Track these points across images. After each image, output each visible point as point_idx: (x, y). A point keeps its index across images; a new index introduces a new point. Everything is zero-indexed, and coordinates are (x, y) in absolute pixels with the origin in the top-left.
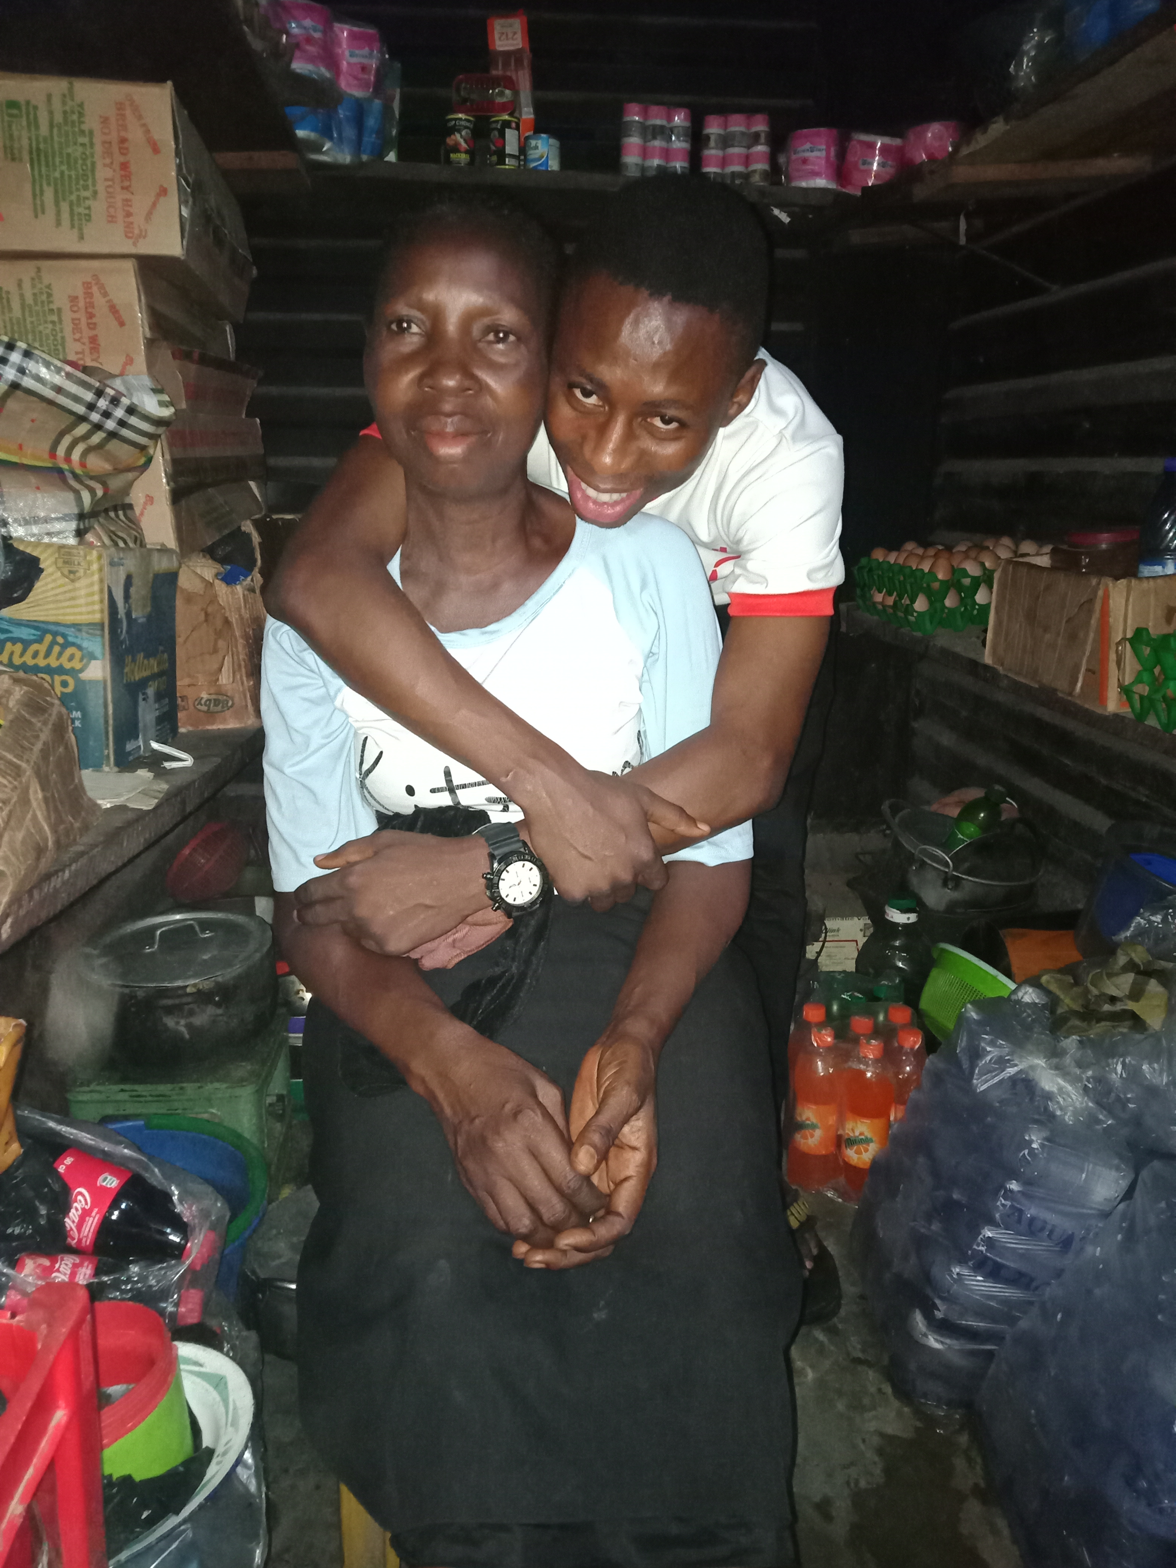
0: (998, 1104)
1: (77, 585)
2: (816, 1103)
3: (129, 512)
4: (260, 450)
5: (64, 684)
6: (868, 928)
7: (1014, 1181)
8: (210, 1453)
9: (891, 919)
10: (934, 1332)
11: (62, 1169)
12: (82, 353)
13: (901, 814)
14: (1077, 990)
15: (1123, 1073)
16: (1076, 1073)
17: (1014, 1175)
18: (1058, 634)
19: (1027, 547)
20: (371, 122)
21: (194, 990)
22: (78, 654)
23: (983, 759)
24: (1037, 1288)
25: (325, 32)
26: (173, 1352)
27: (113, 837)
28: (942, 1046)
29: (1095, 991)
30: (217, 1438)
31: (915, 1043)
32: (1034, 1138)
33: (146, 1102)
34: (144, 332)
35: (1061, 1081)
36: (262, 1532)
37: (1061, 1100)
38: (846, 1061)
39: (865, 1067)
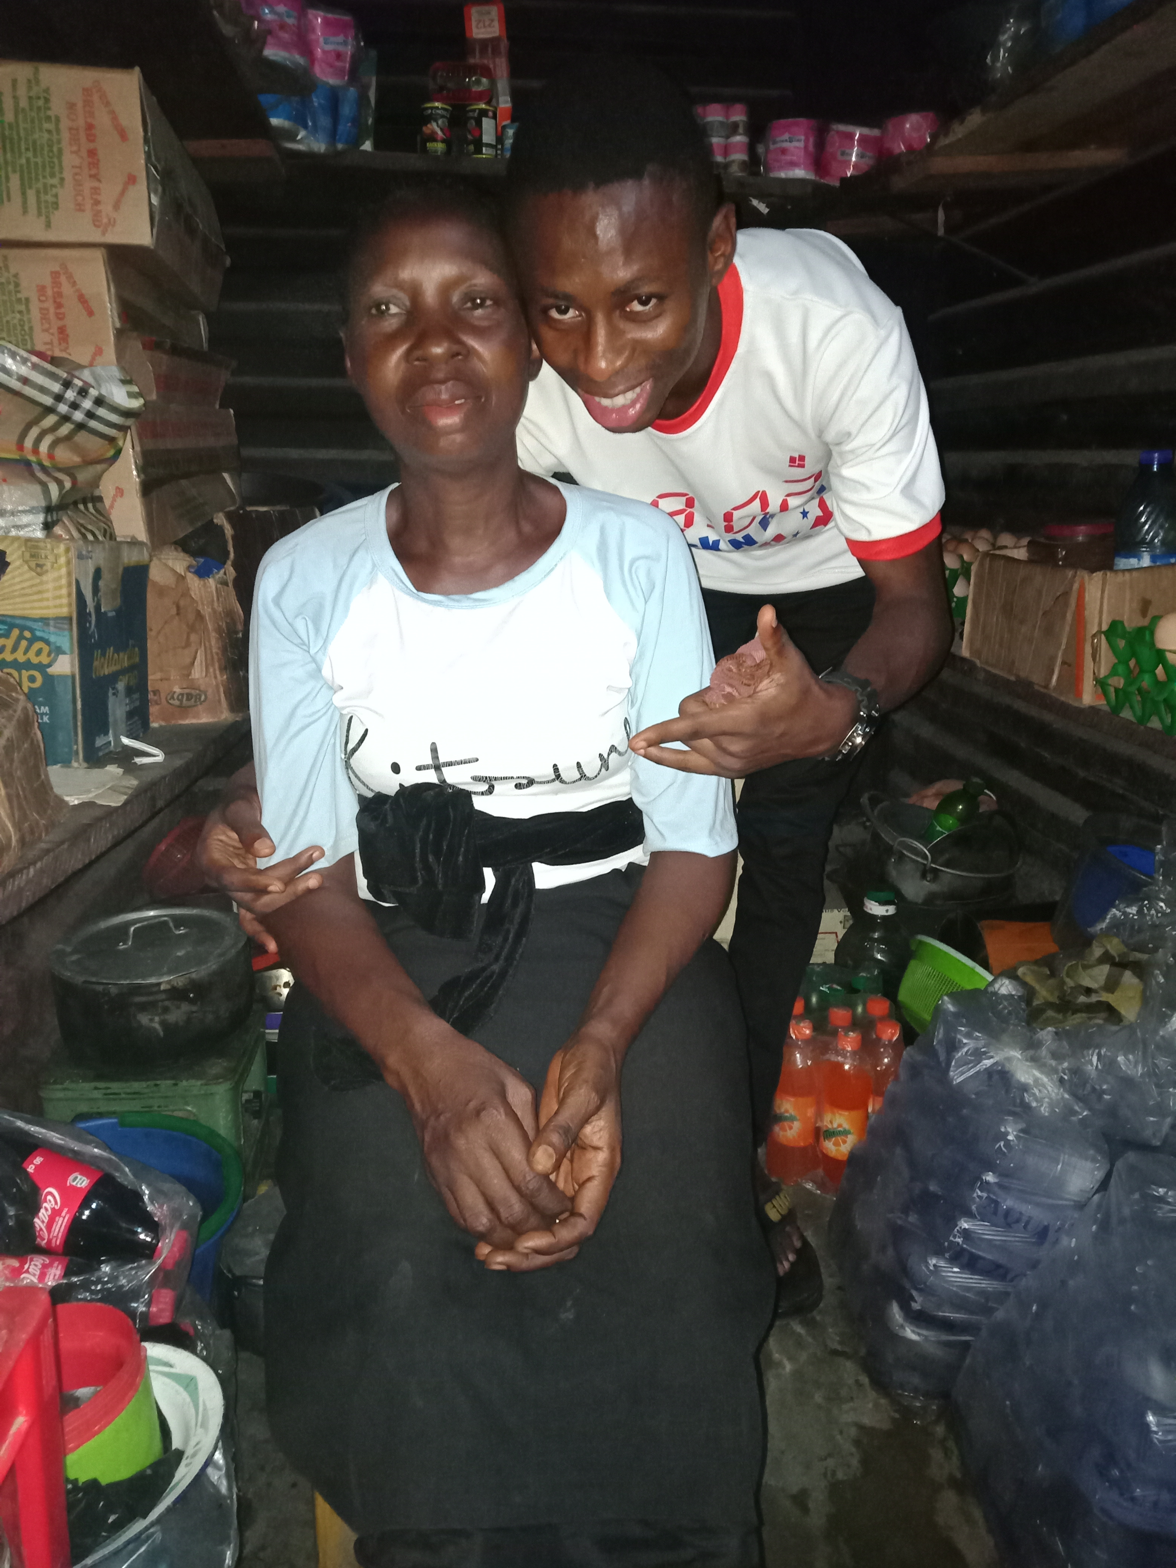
0: (973, 1096)
1: (45, 578)
2: (794, 1095)
3: (98, 505)
4: (234, 440)
5: (32, 679)
6: (848, 921)
7: (990, 1173)
8: (179, 1455)
9: (870, 912)
10: (911, 1323)
11: (31, 1169)
12: (51, 343)
13: (881, 805)
14: (1052, 981)
15: (1099, 1064)
16: (1051, 1065)
17: (990, 1166)
18: (1034, 627)
19: (1006, 539)
20: (347, 110)
21: (168, 987)
22: (46, 649)
23: (962, 751)
24: (1012, 1280)
25: (299, 19)
26: (142, 1354)
27: (80, 834)
28: (919, 1038)
29: (1070, 983)
30: (186, 1439)
31: (893, 1035)
32: (1010, 1130)
33: (121, 1099)
34: (113, 322)
35: (1037, 1074)
36: (233, 1533)
37: (1036, 1091)
38: (823, 1054)
39: (842, 1059)
